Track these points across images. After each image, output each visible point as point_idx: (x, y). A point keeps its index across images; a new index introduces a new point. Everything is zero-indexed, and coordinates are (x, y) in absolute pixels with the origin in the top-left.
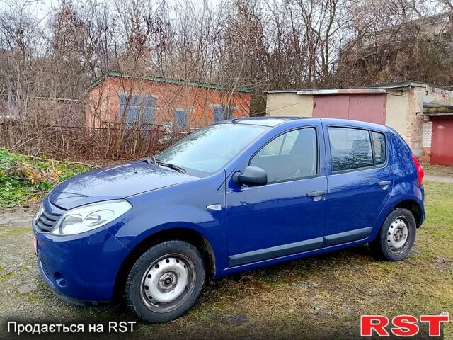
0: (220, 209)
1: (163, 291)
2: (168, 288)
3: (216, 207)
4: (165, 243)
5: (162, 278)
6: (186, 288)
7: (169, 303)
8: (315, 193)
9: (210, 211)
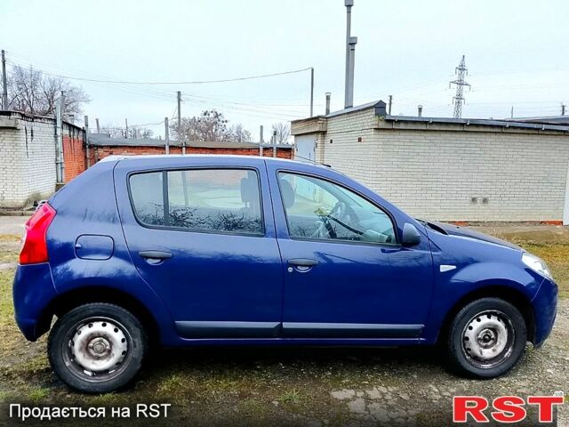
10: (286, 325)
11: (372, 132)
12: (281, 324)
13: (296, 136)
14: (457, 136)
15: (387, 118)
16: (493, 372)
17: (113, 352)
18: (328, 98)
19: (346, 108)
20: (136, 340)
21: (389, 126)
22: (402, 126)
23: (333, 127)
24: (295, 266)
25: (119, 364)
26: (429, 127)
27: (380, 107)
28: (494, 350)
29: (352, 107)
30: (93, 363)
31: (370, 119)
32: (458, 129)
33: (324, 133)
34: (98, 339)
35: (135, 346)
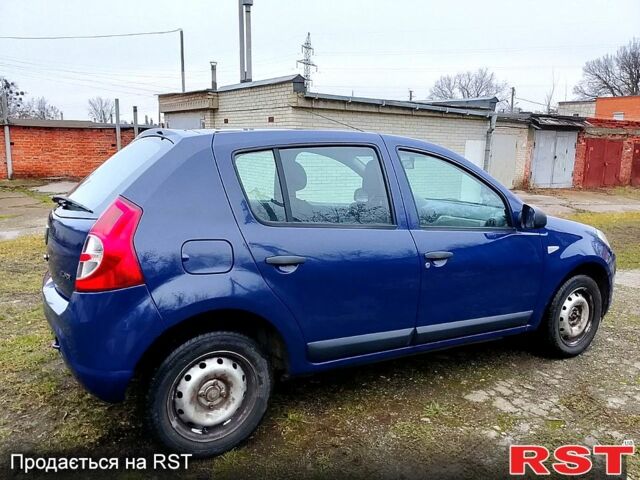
10: (421, 330)
11: (290, 111)
12: (415, 331)
13: (166, 113)
14: (372, 117)
15: (307, 95)
16: (580, 348)
17: (232, 395)
18: (213, 68)
19: (243, 82)
20: (262, 374)
21: (308, 105)
22: (321, 105)
23: (225, 103)
24: (432, 260)
25: (239, 411)
26: (348, 108)
27: (299, 83)
28: (580, 327)
29: (250, 80)
30: (208, 416)
31: (287, 95)
32: (374, 110)
33: (214, 111)
34: (212, 382)
35: (261, 383)
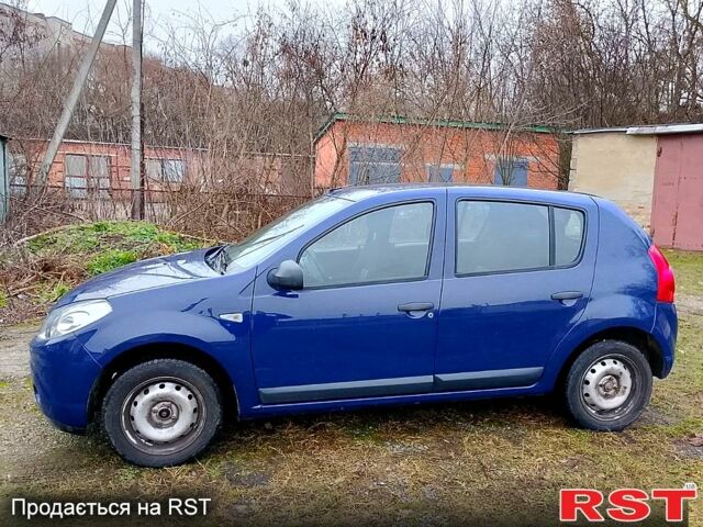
0: (240, 320)
1: (158, 426)
2: (166, 422)
3: (235, 318)
4: (156, 361)
5: (155, 408)
6: (192, 425)
7: (166, 443)
8: (414, 306)
9: (223, 323)
